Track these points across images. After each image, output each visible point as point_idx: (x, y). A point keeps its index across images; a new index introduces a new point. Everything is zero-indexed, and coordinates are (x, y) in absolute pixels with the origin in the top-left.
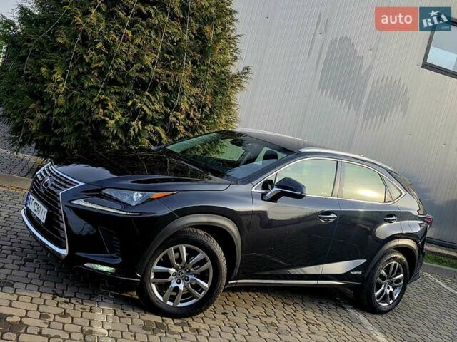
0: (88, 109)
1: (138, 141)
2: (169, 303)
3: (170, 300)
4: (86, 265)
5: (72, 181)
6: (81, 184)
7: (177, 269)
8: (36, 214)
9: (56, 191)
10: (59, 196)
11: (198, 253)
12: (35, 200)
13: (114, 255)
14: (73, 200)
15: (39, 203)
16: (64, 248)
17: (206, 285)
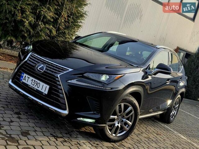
0: (12, 13)
1: (39, 34)
2: (114, 135)
3: (114, 134)
4: (78, 119)
5: (63, 68)
6: (70, 70)
7: (118, 116)
8: (36, 87)
9: (53, 74)
10: (58, 78)
11: (129, 107)
12: (31, 78)
13: (95, 112)
14: (68, 80)
15: (36, 80)
16: (65, 109)
17: (131, 123)
